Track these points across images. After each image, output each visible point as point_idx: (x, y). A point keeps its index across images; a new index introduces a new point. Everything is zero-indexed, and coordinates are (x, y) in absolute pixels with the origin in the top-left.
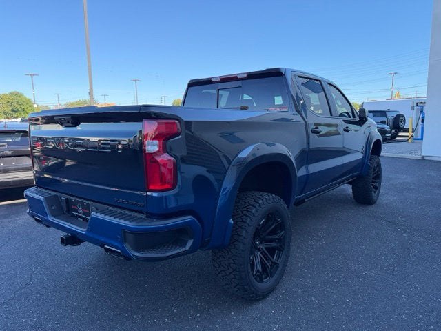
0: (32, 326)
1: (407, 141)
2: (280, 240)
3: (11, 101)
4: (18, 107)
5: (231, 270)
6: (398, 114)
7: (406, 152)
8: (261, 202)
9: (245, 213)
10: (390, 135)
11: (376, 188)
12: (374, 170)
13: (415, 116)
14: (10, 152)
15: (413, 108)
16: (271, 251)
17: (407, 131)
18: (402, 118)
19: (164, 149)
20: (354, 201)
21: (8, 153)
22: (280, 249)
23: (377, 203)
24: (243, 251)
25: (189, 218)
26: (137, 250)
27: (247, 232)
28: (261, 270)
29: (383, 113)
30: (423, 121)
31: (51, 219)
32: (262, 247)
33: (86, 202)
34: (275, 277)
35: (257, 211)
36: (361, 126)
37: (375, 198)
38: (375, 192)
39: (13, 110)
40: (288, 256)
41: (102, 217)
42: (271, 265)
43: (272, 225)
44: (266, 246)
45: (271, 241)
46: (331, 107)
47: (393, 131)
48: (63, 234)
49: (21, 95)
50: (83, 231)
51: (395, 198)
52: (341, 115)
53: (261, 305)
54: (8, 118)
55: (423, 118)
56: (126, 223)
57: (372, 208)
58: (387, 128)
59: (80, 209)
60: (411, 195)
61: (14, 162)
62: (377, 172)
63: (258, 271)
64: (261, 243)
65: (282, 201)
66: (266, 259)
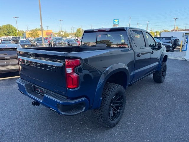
0: (22, 136)
1: (179, 51)
2: (121, 103)
3: (7, 28)
4: (11, 31)
5: (101, 117)
6: (176, 38)
7: (178, 57)
8: (114, 89)
9: (107, 94)
10: (172, 48)
11: (163, 76)
12: (163, 68)
13: (184, 40)
14: (9, 58)
15: (183, 37)
16: (117, 107)
17: (180, 46)
18: (178, 40)
19: (74, 71)
20: (154, 81)
21: (8, 58)
22: (121, 107)
23: (164, 82)
24: (105, 110)
25: (84, 99)
26: (63, 112)
27: (108, 102)
28: (113, 116)
29: (169, 38)
30: (187, 42)
31: (28, 94)
32: (113, 106)
33: (42, 88)
34: (118, 118)
35: (112, 93)
36: (159, 50)
37: (163, 80)
38: (163, 78)
39: (8, 33)
40: (124, 109)
41: (49, 97)
42: (117, 113)
43: (118, 97)
44: (116, 106)
45: (117, 103)
46: (146, 43)
47: (174, 46)
48: (33, 101)
49: (12, 26)
50: (41, 101)
51: (172, 80)
52: (150, 46)
53: (112, 130)
54: (6, 36)
55: (187, 41)
56: (59, 101)
57: (161, 84)
58: (171, 45)
59: (39, 90)
60: (179, 78)
61: (11, 62)
62: (165, 69)
63: (112, 116)
64: (113, 104)
65: (123, 88)
66: (115, 111)
